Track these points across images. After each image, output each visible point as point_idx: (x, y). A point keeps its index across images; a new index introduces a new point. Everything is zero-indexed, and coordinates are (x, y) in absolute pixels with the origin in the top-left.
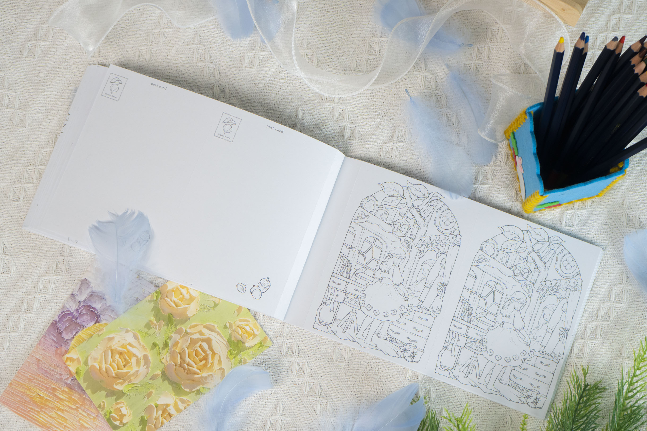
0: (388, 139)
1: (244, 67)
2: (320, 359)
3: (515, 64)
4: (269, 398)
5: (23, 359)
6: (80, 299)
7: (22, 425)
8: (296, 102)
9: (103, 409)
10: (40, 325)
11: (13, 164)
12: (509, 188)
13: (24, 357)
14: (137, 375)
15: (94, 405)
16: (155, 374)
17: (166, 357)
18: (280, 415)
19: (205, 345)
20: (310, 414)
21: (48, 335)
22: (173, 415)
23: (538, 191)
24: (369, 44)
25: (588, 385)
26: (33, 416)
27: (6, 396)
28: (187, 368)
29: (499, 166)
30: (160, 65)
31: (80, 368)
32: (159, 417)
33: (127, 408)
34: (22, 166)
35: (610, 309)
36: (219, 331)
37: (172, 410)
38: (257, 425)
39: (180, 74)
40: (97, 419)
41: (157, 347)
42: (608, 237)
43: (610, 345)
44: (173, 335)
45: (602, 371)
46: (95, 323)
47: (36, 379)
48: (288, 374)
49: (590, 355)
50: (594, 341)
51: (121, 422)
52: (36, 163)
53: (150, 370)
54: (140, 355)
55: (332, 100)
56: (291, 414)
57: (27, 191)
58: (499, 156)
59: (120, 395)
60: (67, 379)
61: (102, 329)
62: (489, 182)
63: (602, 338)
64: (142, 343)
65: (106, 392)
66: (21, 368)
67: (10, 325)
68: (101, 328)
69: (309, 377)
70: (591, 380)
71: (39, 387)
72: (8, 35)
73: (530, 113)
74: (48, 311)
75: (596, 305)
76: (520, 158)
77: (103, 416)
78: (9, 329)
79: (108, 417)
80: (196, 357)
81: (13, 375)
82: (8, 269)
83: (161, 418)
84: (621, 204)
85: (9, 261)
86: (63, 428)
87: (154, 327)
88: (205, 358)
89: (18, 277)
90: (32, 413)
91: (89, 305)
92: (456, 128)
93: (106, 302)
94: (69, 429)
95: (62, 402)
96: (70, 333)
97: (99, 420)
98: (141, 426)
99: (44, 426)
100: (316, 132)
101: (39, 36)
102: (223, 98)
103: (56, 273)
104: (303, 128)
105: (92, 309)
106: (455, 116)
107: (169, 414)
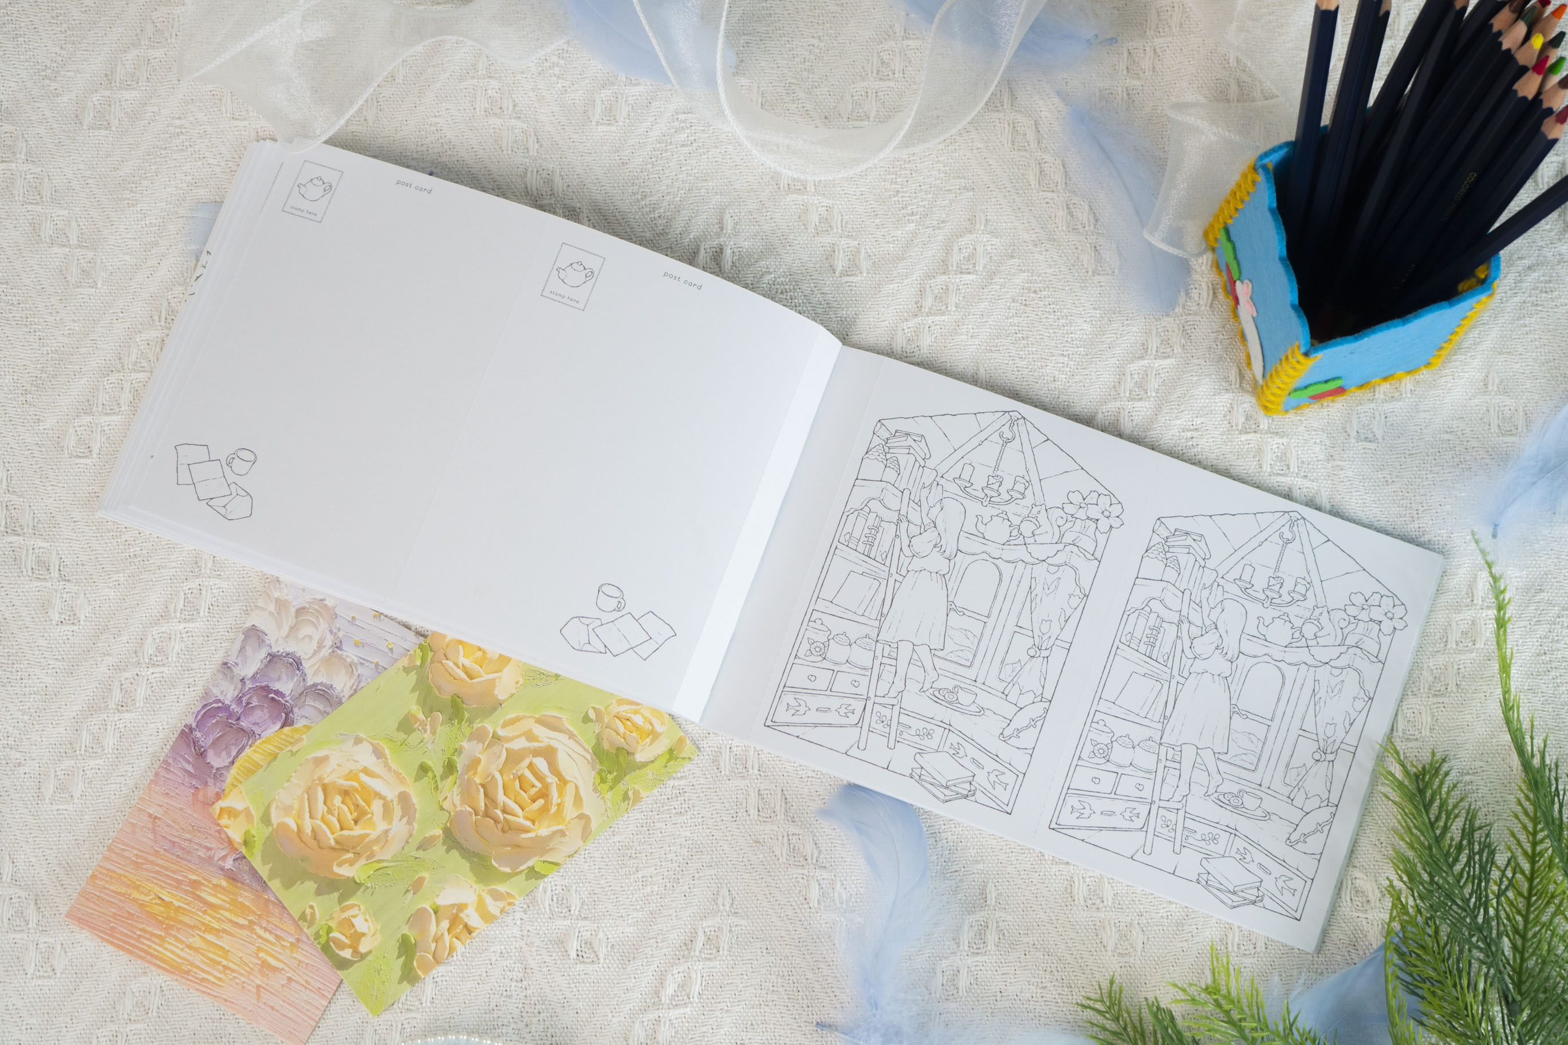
0: (935, 267)
1: (594, 123)
2: (810, 779)
3: (1215, 81)
4: (697, 875)
5: (118, 818)
6: (243, 674)
7: (123, 971)
8: (719, 197)
9: (312, 923)
10: (154, 738)
11: (72, 373)
12: (1222, 363)
13: (120, 814)
14: (387, 841)
15: (289, 914)
16: (427, 835)
17: (451, 794)
18: (725, 913)
19: (541, 764)
20: (796, 907)
21: (175, 760)
22: (476, 929)
23: (1297, 343)
24: (879, 56)
26: (150, 947)
27: (83, 906)
29: (1196, 314)
30: (399, 129)
31: (254, 832)
32: (443, 934)
33: (368, 917)
34: (92, 376)
35: (1474, 623)
36: (572, 729)
37: (472, 918)
38: (674, 942)
39: (446, 147)
40: (299, 947)
41: (430, 774)
42: (1457, 460)
43: (1479, 705)
44: (465, 744)
45: (1467, 767)
46: (282, 727)
47: (152, 863)
48: (738, 819)
49: (1435, 731)
50: (1444, 699)
51: (356, 952)
52: (126, 367)
53: (416, 827)
54: (391, 793)
55: (802, 187)
56: (751, 910)
57: (108, 432)
58: (1194, 290)
59: (348, 888)
60: (224, 858)
61: (300, 740)
62: (1175, 351)
63: (1460, 690)
64: (394, 766)
65: (315, 883)
66: (116, 838)
67: (84, 742)
68: (297, 736)
69: (787, 822)
71: (159, 880)
72: (47, 82)
73: (1264, 167)
74: (169, 704)
75: (1440, 616)
76: (1246, 281)
77: (312, 938)
78: (83, 752)
79: (323, 940)
80: (522, 792)
81: (96, 856)
82: (71, 614)
83: (447, 938)
84: (1482, 384)
85: (74, 595)
86: (220, 972)
87: (420, 728)
88: (544, 794)
89: (97, 631)
90: (146, 942)
91: (265, 687)
92: (1090, 233)
93: (304, 675)
94: (234, 975)
95: (215, 912)
96: (224, 753)
97: (302, 949)
98: (403, 958)
99: (175, 969)
100: (768, 263)
101: (118, 79)
102: (549, 197)
103: (183, 616)
104: (737, 254)
105: (272, 695)
106: (1087, 208)
107: (466, 926)
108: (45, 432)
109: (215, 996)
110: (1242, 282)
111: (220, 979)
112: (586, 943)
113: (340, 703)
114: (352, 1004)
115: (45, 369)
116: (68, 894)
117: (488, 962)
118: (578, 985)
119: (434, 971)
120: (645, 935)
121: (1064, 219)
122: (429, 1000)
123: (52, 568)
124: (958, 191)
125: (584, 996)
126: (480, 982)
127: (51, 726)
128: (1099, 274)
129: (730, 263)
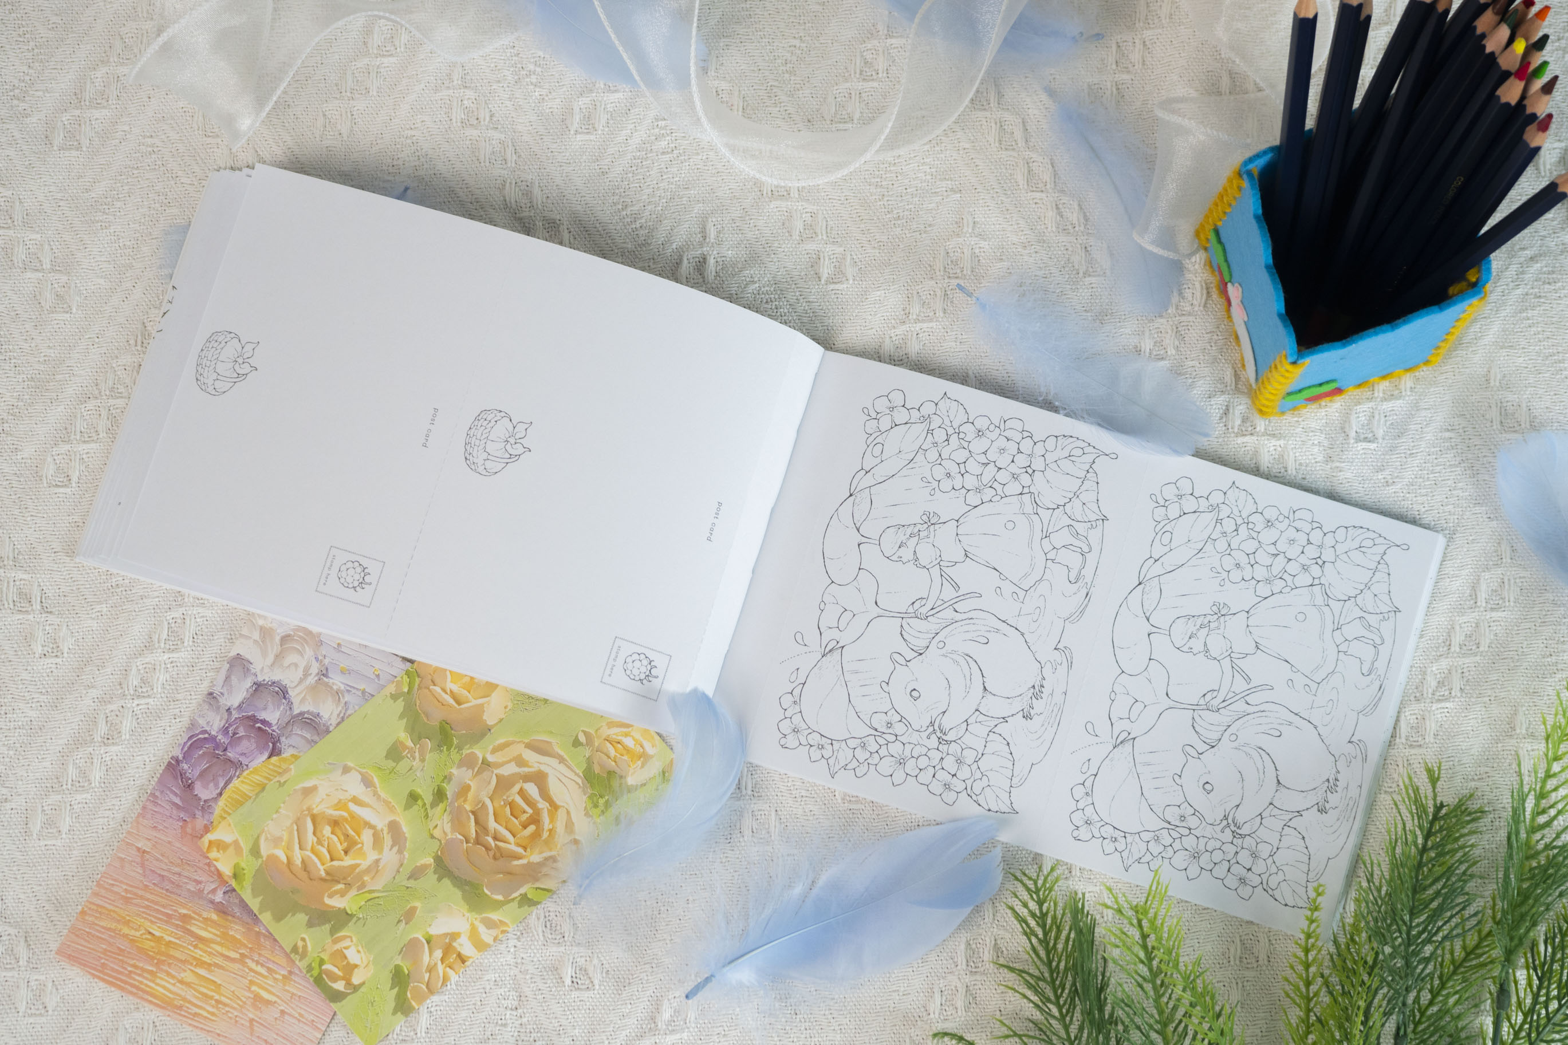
0: (922, 273)
1: (572, 132)
2: (804, 799)
3: (1207, 74)
4: (691, 899)
5: (106, 852)
6: (229, 704)
7: (116, 1007)
8: (701, 205)
9: (304, 955)
10: (141, 770)
11: (49, 401)
12: (1216, 364)
13: (108, 848)
14: (377, 872)
15: (281, 947)
16: (418, 864)
17: (442, 823)
19: (532, 789)
21: (162, 792)
22: (469, 958)
23: (1284, 353)
24: (862, 56)
25: (1442, 806)
26: (141, 983)
27: (72, 942)
28: (493, 845)
29: (1190, 314)
30: (375, 143)
31: (243, 865)
32: (436, 964)
34: (69, 403)
35: (1477, 626)
36: (561, 753)
37: (465, 946)
40: (291, 980)
41: (420, 802)
42: (1458, 459)
43: (1484, 709)
44: (454, 771)
45: (1472, 773)
46: (269, 757)
47: (142, 897)
48: (732, 841)
49: (1439, 737)
50: (1448, 705)
51: (349, 983)
52: (103, 394)
53: (407, 856)
54: (380, 823)
55: (785, 193)
57: (86, 460)
58: (1187, 290)
59: (340, 919)
60: (214, 891)
61: (287, 770)
62: (1169, 353)
63: (1464, 695)
64: (383, 795)
65: (307, 915)
66: (105, 873)
67: (70, 776)
68: (284, 766)
69: (781, 843)
70: (1448, 796)
71: (149, 915)
72: (15, 102)
73: (1249, 173)
74: (156, 736)
75: (1443, 619)
76: (1236, 285)
77: (304, 971)
78: (69, 787)
79: (315, 973)
80: (513, 819)
81: (85, 891)
82: (54, 646)
83: (440, 968)
84: (1483, 379)
85: (57, 627)
86: (213, 1006)
87: (409, 756)
88: (535, 820)
89: (81, 663)
90: (137, 978)
91: (251, 716)
92: (1080, 234)
93: (290, 704)
94: (227, 1009)
95: (207, 946)
96: (212, 784)
97: (295, 981)
98: (397, 989)
99: (167, 1005)
100: (752, 272)
101: (87, 98)
102: (528, 209)
103: (168, 647)
104: (721, 263)
105: (258, 725)
106: (1076, 207)
107: (459, 956)
108: (24, 461)
109: (208, 1031)
110: (1233, 285)
111: (213, 1014)
112: (580, 970)
113: (328, 732)
114: (346, 1036)
115: (21, 397)
116: (58, 931)
117: (482, 991)
118: (573, 1012)
119: (428, 1001)
120: (640, 960)
121: (1054, 219)
122: (423, 1030)
123: (33, 600)
124: (945, 194)
125: (580, 1023)
126: (475, 1011)
127: (36, 760)
128: (1090, 276)
129: (714, 273)
